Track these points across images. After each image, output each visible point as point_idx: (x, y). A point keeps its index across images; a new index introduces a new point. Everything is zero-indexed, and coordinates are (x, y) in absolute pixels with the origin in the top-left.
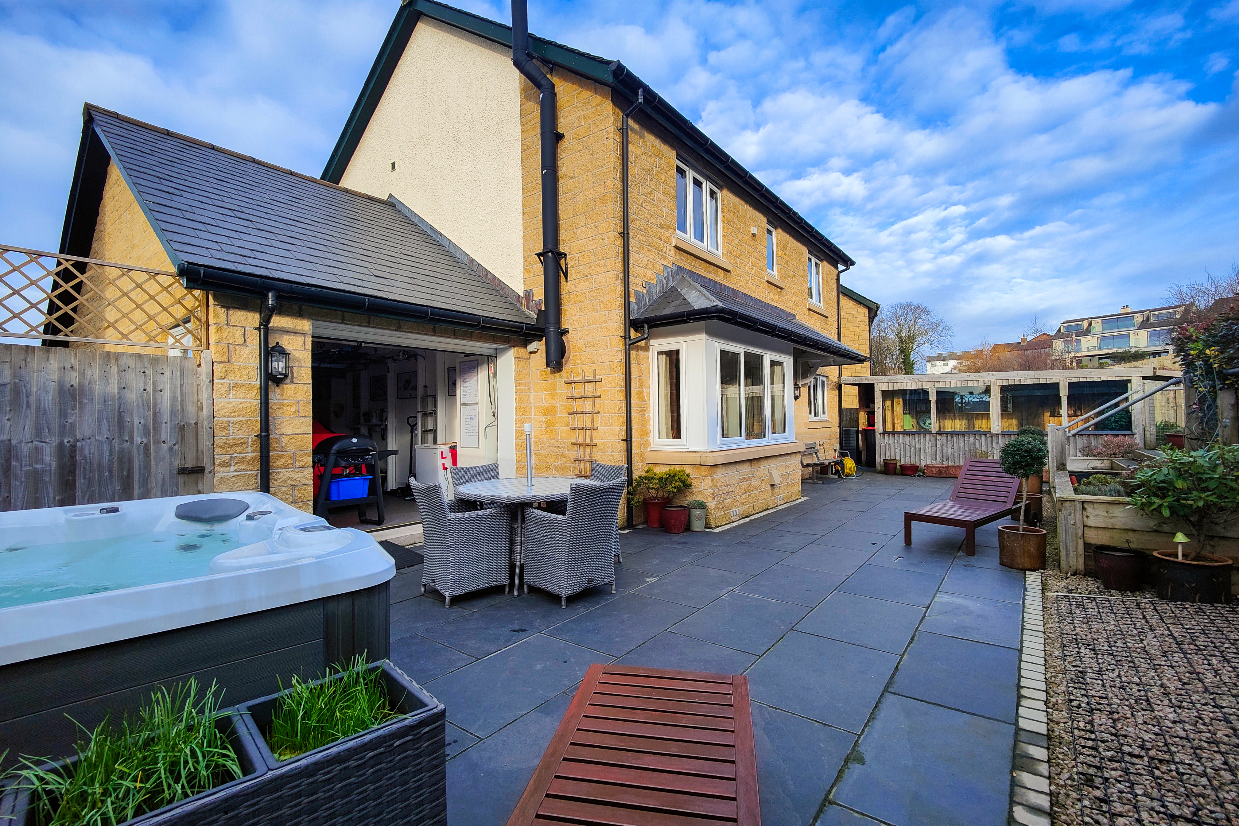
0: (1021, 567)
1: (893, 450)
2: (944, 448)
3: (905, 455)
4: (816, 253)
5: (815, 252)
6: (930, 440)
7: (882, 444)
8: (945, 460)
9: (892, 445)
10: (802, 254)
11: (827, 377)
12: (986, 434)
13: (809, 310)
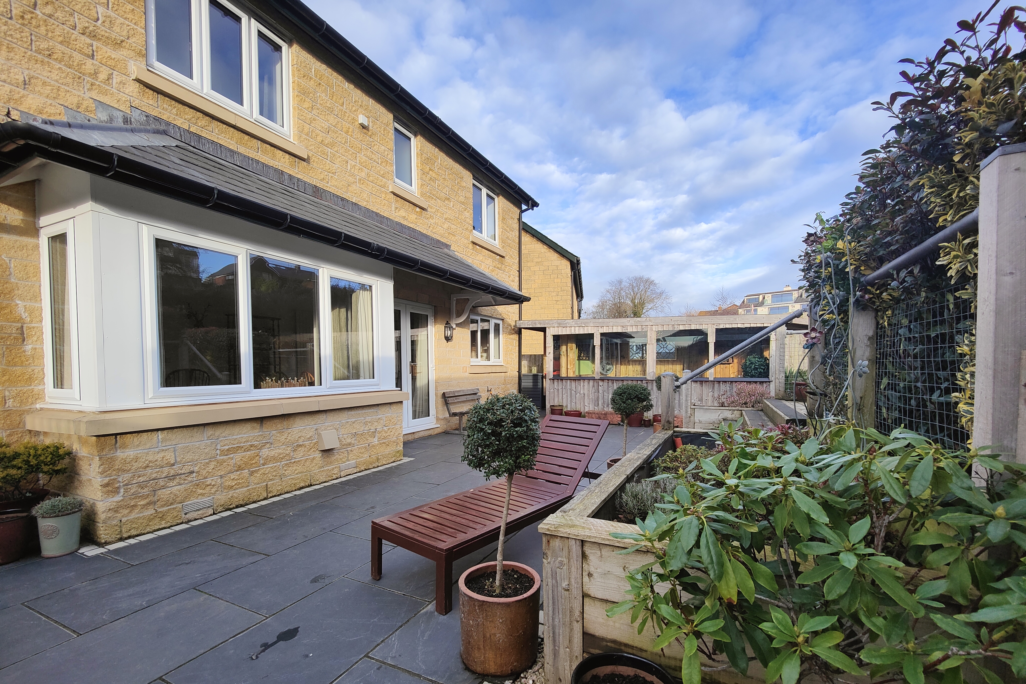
0: (479, 669)
1: (561, 395)
2: (605, 394)
3: (571, 401)
4: (488, 184)
5: (485, 182)
6: (594, 386)
7: (552, 390)
8: (606, 407)
9: (560, 390)
10: (462, 178)
11: (503, 320)
12: (642, 381)
13: (474, 243)
